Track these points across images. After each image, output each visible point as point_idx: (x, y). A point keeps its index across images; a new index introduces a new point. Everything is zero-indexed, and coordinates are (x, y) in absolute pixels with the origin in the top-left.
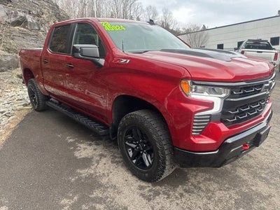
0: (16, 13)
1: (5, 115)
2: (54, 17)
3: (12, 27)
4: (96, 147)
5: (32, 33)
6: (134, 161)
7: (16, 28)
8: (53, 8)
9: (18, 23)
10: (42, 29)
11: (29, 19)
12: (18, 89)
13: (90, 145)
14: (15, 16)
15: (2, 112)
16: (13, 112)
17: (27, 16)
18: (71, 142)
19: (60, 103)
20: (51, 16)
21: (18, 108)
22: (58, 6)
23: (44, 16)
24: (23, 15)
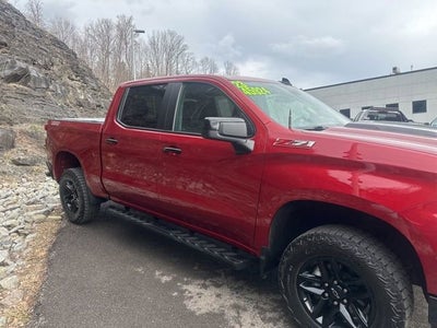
0: (14, 63)
1: (17, 232)
2: (69, 71)
3: (5, 84)
4: (218, 291)
5: (36, 93)
6: (320, 320)
7: (11, 85)
8: (68, 57)
9: (15, 78)
10: (51, 87)
11: (33, 71)
12: (15, 184)
13: (205, 287)
14: (12, 67)
15: (9, 227)
16: (28, 226)
17: (31, 67)
18: (166, 282)
19: (127, 208)
20: (66, 69)
21: (35, 218)
22: (75, 55)
23: (55, 68)
24: (23, 65)
